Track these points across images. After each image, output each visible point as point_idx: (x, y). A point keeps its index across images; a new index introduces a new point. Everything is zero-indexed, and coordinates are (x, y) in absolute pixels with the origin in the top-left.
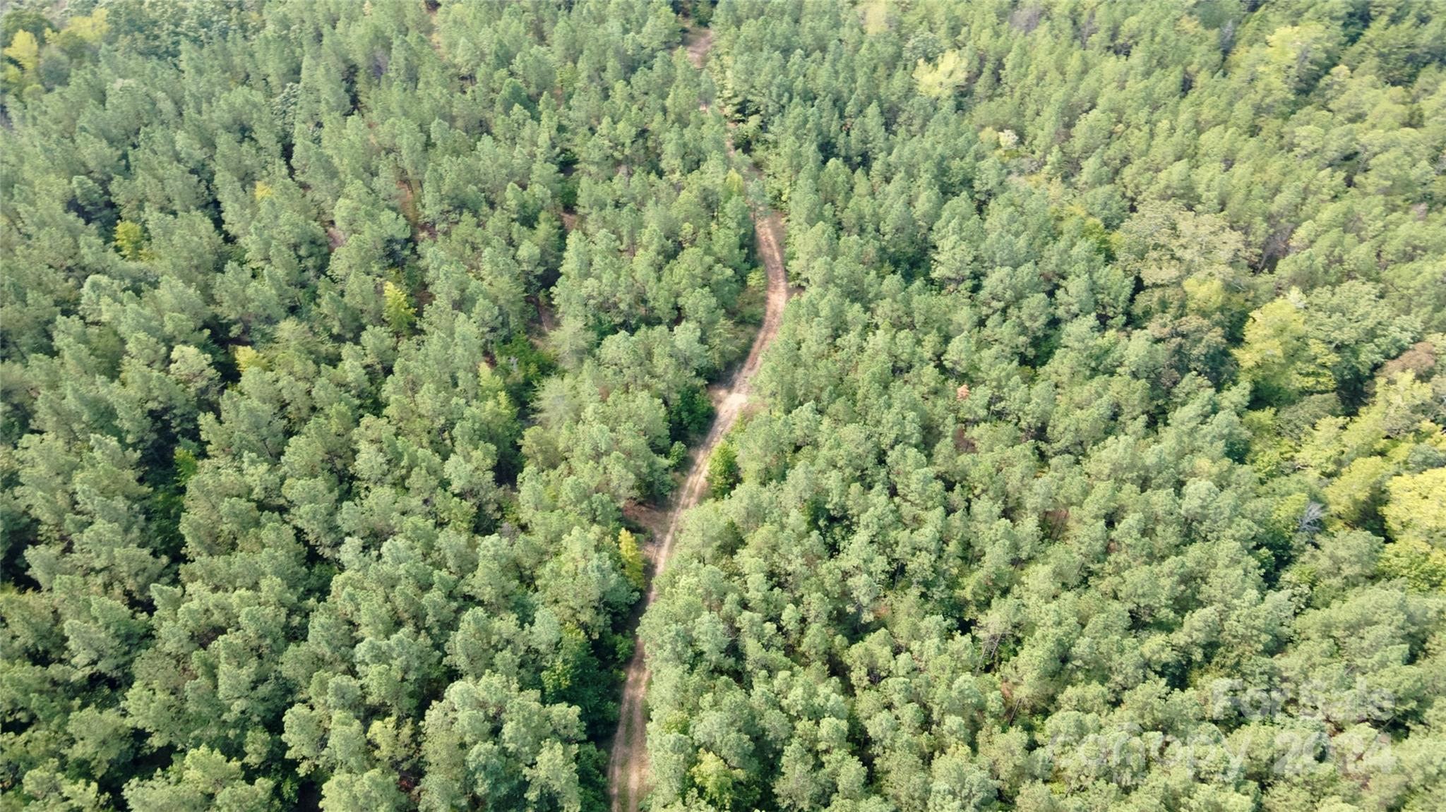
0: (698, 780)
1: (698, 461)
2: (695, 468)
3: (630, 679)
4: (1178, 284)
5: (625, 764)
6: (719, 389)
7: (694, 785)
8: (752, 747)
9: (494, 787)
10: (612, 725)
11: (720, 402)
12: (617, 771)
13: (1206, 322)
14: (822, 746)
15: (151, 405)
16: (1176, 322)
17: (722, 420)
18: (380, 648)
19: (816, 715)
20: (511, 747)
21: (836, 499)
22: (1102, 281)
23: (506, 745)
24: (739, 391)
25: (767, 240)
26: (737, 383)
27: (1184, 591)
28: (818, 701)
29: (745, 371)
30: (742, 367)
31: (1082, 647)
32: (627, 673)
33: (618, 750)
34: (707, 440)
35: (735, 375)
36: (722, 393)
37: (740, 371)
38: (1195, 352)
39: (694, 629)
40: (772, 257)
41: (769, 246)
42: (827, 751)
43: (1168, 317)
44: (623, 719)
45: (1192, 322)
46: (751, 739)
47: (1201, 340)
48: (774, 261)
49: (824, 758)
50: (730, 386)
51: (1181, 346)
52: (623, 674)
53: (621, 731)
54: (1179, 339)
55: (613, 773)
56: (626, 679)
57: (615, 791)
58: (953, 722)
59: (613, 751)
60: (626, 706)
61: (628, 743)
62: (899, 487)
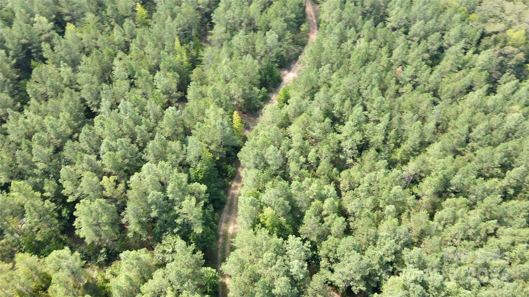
0: (262, 220)
1: (272, 99)
2: (271, 101)
3: (233, 186)
4: (504, 31)
5: (227, 222)
6: (284, 70)
7: (260, 222)
8: (290, 208)
9: (160, 214)
10: (223, 204)
11: (284, 75)
12: (223, 225)
13: (516, 49)
14: (324, 213)
15: (24, 41)
16: (502, 49)
17: (285, 83)
18: (111, 146)
19: (322, 198)
20: (170, 196)
21: (338, 108)
22: (465, 32)
23: (168, 196)
24: (293, 72)
25: (311, 14)
26: (293, 69)
27: (506, 161)
28: (324, 192)
29: (297, 64)
30: (295, 62)
31: (455, 180)
32: (232, 183)
33: (225, 215)
34: (277, 90)
35: (292, 66)
36: (285, 72)
37: (294, 64)
38: (510, 63)
39: (265, 153)
40: (312, 21)
41: (311, 16)
42: (326, 216)
43: (498, 47)
44: (228, 203)
45: (509, 49)
46: (289, 204)
47: (513, 58)
48: (313, 22)
49: (325, 219)
50: (289, 70)
51: (502, 61)
52: (230, 183)
53: (226, 208)
54: (501, 58)
55: (221, 225)
56: (231, 186)
57: (221, 233)
58: (391, 208)
59: (222, 216)
60: (229, 198)
61: (230, 213)
62: (367, 106)
